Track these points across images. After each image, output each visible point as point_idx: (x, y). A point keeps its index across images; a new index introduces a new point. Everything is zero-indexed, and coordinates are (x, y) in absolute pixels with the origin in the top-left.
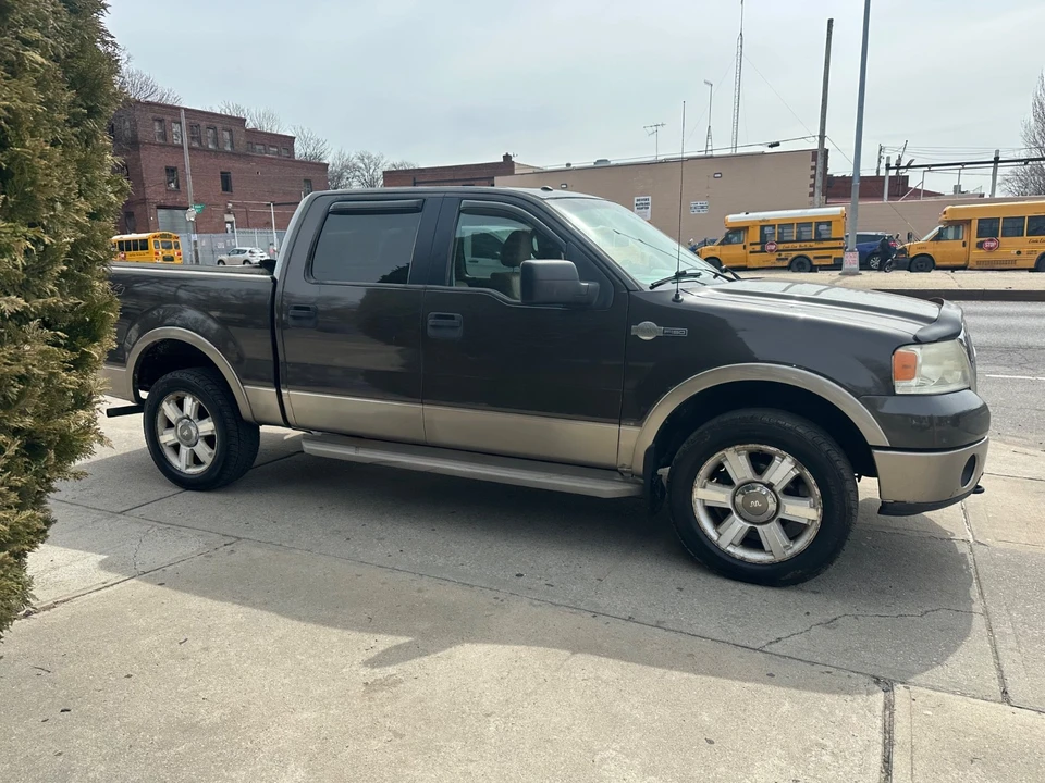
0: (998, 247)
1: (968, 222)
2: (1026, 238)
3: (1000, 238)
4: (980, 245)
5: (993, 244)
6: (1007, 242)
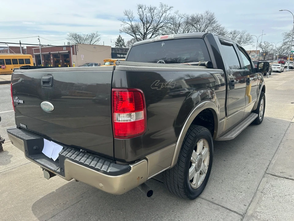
2: (12, 65)
3: (5, 65)
5: (4, 67)
6: (8, 66)
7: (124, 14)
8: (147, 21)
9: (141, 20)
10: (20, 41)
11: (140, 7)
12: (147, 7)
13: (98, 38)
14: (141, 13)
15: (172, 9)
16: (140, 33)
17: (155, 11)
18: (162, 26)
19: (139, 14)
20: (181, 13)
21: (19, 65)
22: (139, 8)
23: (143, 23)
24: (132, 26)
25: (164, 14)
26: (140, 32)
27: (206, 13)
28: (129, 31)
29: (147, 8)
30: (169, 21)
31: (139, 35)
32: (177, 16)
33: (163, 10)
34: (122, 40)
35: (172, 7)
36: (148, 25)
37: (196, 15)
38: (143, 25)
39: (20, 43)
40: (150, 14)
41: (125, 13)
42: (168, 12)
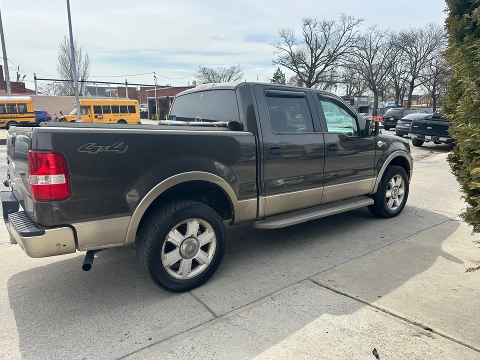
0: (102, 118)
1: (89, 107)
2: (112, 114)
3: (103, 114)
4: (96, 117)
5: (101, 117)
6: (106, 116)
7: (280, 35)
8: (316, 45)
9: (307, 43)
10: (126, 80)
11: (308, 23)
12: (318, 22)
13: (240, 74)
14: (308, 32)
15: (362, 23)
16: (304, 65)
17: (333, 28)
18: (343, 52)
19: (304, 33)
20: (381, 28)
21: (120, 114)
22: (305, 25)
23: (311, 49)
24: (291, 53)
25: (348, 33)
26: (305, 63)
27: (430, 26)
28: (288, 62)
29: (319, 25)
30: (354, 44)
31: (304, 68)
32: (373, 35)
33: (346, 25)
34: (282, 75)
35: (362, 20)
36: (319, 51)
37: (410, 31)
38: (310, 51)
39: (126, 83)
40: (323, 33)
41: (282, 33)
42: (355, 28)
